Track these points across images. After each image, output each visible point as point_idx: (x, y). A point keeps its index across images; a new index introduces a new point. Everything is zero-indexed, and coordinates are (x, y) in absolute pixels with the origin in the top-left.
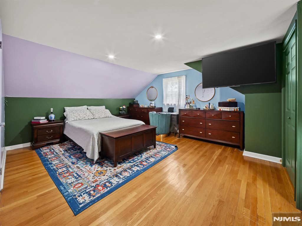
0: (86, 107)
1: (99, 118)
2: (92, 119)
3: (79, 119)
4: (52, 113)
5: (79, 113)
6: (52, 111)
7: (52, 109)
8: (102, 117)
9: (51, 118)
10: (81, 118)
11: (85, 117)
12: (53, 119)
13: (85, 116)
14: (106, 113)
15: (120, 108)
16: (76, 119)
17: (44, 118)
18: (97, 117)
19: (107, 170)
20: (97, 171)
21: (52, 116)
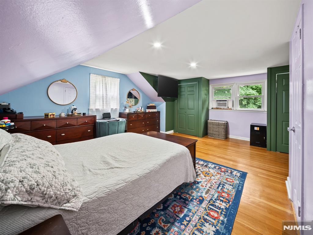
19: (201, 171)
20: (206, 176)
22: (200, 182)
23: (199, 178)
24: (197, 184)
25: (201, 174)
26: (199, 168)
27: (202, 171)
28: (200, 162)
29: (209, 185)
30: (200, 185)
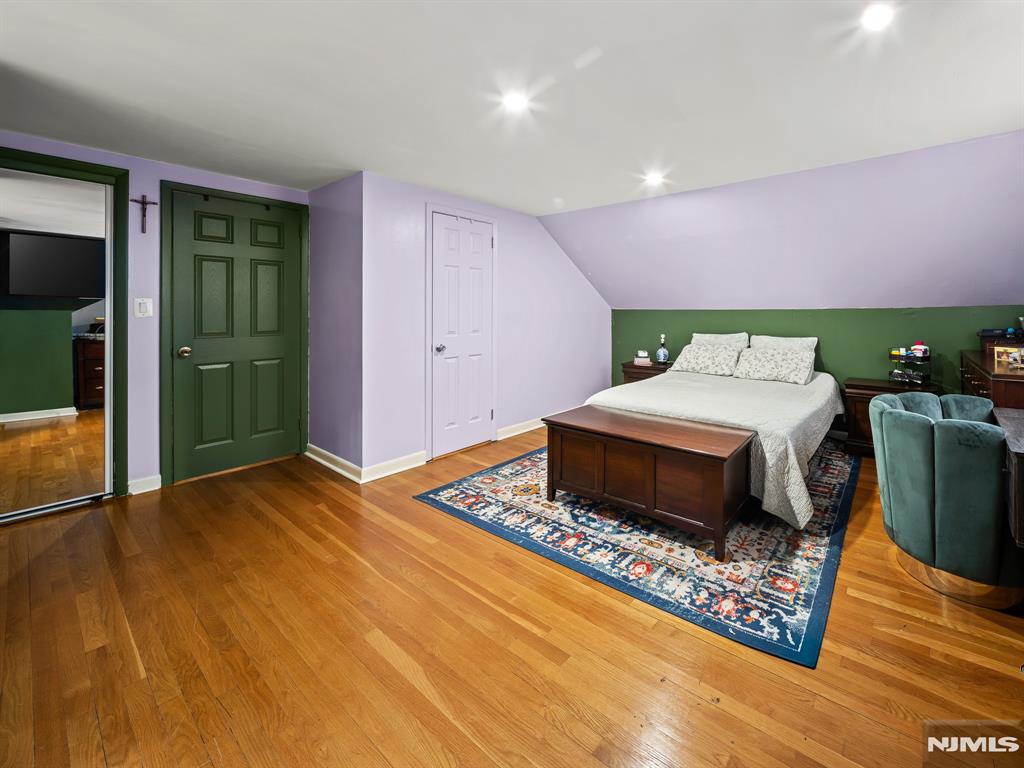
0: (744, 335)
2: (724, 375)
4: (663, 345)
6: (663, 341)
7: (663, 336)
8: (757, 376)
9: (659, 356)
10: (697, 368)
11: (707, 367)
12: (661, 359)
13: (709, 362)
15: (894, 352)
16: (685, 366)
17: (646, 354)
18: (742, 373)
19: (538, 493)
21: (662, 353)
26: (537, 502)
28: (520, 520)
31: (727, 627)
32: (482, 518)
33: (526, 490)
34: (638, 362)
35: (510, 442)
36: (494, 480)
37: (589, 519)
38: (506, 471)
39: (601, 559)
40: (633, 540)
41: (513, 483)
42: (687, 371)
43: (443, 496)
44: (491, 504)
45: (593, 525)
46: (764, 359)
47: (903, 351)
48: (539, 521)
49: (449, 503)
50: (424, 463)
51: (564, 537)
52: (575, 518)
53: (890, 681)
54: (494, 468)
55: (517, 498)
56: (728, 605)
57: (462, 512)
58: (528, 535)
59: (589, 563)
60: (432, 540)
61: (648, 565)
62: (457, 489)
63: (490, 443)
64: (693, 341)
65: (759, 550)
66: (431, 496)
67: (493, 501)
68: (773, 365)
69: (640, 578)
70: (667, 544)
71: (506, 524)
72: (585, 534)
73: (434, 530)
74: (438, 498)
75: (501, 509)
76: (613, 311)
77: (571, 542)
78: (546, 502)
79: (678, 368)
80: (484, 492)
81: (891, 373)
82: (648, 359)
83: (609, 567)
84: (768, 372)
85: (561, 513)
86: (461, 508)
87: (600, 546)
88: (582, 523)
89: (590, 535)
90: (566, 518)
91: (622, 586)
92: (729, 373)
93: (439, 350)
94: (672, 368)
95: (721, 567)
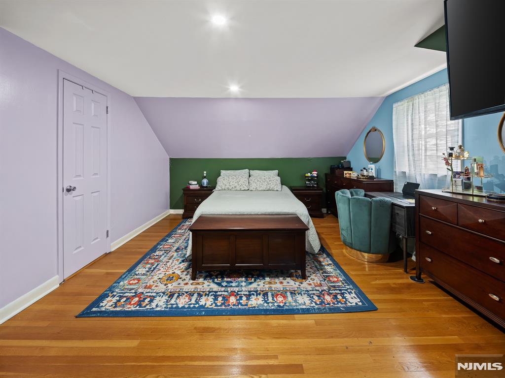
0: (247, 170)
1: (257, 190)
2: (245, 190)
3: (228, 189)
4: (205, 177)
5: (230, 180)
6: (205, 175)
7: (205, 172)
8: (261, 189)
9: (204, 183)
10: (230, 188)
11: (235, 187)
12: (205, 185)
13: (236, 184)
14: (269, 182)
15: (307, 175)
16: (223, 187)
17: (196, 183)
18: (254, 188)
19: (181, 278)
20: (173, 273)
21: (205, 181)
22: (180, 263)
23: (182, 267)
24: (184, 260)
25: (180, 274)
26: (187, 284)
27: (179, 280)
28: (187, 299)
29: (168, 264)
30: (181, 260)
31: (338, 308)
32: (158, 309)
33: (170, 279)
34: (192, 187)
35: (124, 251)
36: (139, 280)
37: (227, 282)
38: (141, 270)
39: (256, 302)
40: (261, 284)
41: (156, 278)
42: (225, 190)
43: (107, 304)
44: (154, 297)
45: (234, 284)
46: (262, 181)
47: (309, 174)
48: (200, 295)
49: (118, 309)
50: (58, 285)
51: (225, 299)
52: (219, 284)
53: (396, 301)
54: (130, 270)
55: (169, 285)
56: (328, 298)
57: (137, 311)
58: (202, 307)
59: (254, 307)
60: (134, 343)
61: (281, 295)
62: (114, 296)
63: (106, 255)
64: (222, 174)
65: (311, 268)
66: (94, 309)
67: (154, 294)
68: (266, 183)
69: (285, 303)
70: (277, 280)
71: (180, 306)
72: (234, 291)
73: (128, 335)
74: (103, 309)
75: (167, 297)
76: (170, 159)
77: (233, 300)
78: (192, 281)
79: (220, 188)
80: (140, 290)
81: (305, 183)
82: (198, 185)
83: (266, 305)
84: (265, 187)
85: (207, 285)
86: (133, 309)
87: (250, 295)
88: (226, 286)
89: (238, 291)
90: (215, 287)
91: (280, 311)
92: (247, 189)
93: (68, 190)
94: (216, 189)
95: (307, 282)
